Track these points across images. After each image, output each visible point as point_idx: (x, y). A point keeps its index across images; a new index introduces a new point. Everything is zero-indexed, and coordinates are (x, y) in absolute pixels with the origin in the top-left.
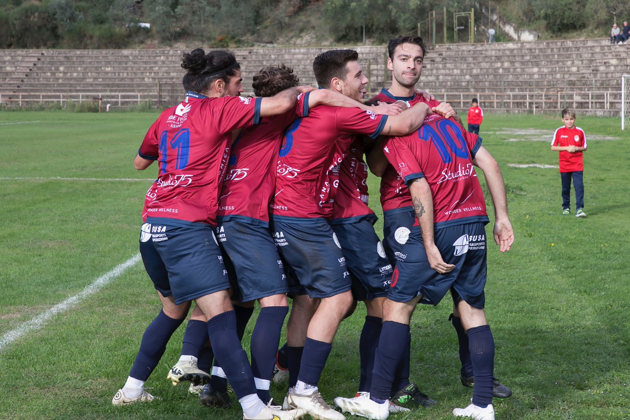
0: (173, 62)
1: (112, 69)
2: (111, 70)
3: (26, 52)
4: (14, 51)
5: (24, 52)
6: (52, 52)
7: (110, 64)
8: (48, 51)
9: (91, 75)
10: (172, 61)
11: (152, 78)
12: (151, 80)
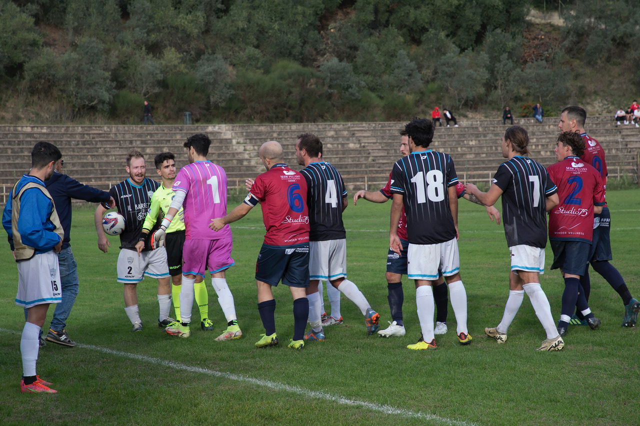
0: (546, 132)
1: (477, 142)
2: (475, 144)
3: (343, 125)
4: (329, 125)
5: (341, 126)
6: (374, 125)
7: (465, 137)
8: (369, 124)
9: (461, 150)
10: (543, 132)
11: (551, 152)
12: (548, 153)
